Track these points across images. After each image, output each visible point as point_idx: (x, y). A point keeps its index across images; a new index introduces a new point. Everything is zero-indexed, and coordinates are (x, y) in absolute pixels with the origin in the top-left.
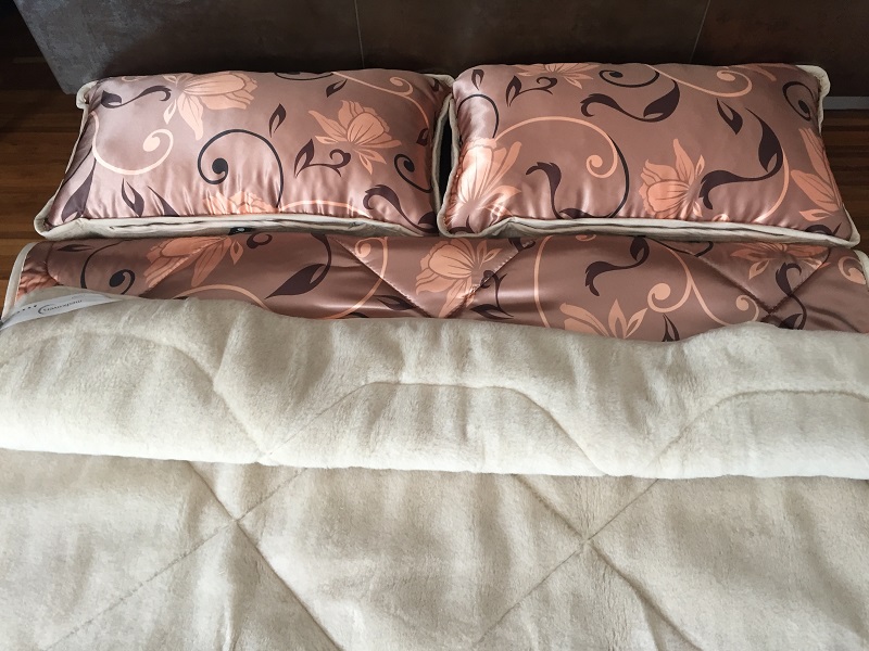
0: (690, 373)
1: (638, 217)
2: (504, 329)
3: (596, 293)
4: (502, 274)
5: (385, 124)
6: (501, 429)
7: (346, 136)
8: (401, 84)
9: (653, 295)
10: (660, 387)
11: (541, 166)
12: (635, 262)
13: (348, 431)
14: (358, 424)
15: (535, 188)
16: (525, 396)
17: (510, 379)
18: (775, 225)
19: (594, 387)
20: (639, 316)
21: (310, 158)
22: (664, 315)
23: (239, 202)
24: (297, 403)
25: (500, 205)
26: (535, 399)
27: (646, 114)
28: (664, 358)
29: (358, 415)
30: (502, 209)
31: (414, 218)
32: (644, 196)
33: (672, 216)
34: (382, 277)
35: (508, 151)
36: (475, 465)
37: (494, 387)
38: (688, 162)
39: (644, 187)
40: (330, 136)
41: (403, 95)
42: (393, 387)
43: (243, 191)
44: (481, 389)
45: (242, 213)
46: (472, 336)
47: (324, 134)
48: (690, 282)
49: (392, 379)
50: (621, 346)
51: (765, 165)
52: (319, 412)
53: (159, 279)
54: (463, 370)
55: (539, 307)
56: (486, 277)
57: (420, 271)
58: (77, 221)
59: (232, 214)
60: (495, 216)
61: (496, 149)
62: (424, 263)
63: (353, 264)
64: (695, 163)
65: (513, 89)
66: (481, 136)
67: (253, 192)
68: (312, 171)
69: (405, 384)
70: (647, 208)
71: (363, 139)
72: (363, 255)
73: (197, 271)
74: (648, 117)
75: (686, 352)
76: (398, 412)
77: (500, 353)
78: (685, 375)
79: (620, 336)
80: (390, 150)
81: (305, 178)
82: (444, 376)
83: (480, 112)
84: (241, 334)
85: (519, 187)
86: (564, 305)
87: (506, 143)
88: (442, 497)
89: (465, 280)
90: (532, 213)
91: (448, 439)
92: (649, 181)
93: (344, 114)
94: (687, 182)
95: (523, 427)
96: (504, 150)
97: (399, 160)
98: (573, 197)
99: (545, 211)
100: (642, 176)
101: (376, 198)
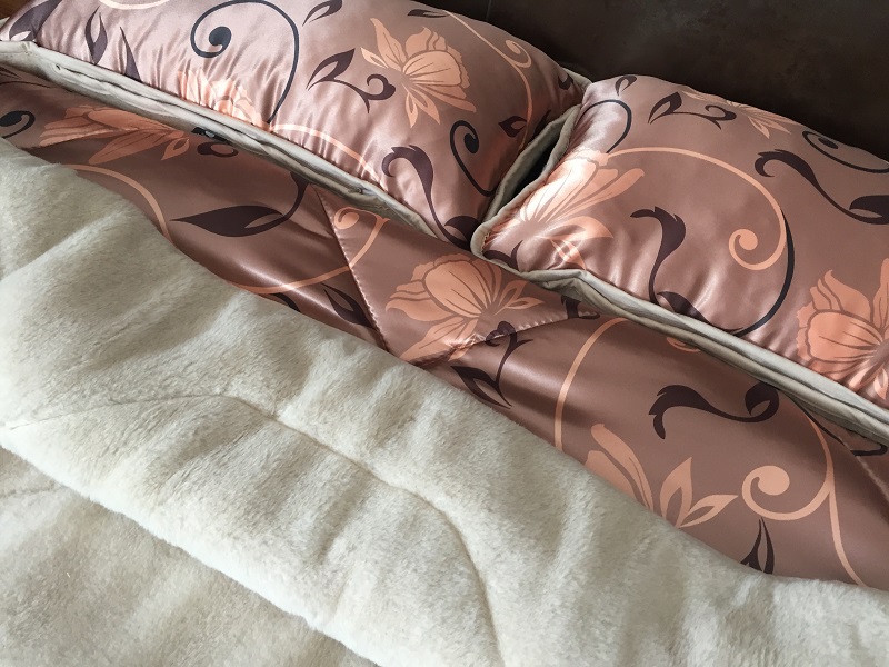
0: (769, 640)
1: (780, 353)
2: (482, 415)
3: (661, 433)
4: (527, 337)
5: (466, 78)
6: (387, 571)
7: (402, 65)
8: (518, 52)
9: (757, 480)
10: (704, 640)
11: (659, 214)
12: (748, 416)
13: (141, 450)
14: (163, 447)
15: (636, 242)
16: (458, 535)
17: (447, 493)
19: (582, 577)
20: (718, 502)
21: (338, 71)
22: (762, 521)
24: (90, 369)
25: (573, 245)
26: (473, 548)
27: (860, 203)
28: (732, 591)
29: (173, 433)
30: (574, 251)
31: (444, 214)
32: (803, 324)
33: (836, 376)
34: (351, 265)
35: (619, 175)
36: (315, 614)
37: (416, 496)
39: (809, 309)
40: (381, 56)
41: (513, 63)
42: (258, 418)
44: (393, 489)
45: (220, 111)
46: (427, 401)
47: (374, 49)
48: (828, 490)
49: (268, 407)
50: (664, 536)
52: (119, 399)
53: (61, 140)
54: (381, 444)
55: (559, 411)
56: (499, 330)
57: (407, 279)
58: (25, 43)
59: (207, 107)
60: (559, 259)
61: (603, 167)
62: (419, 270)
63: (320, 230)
65: (668, 105)
66: (594, 147)
67: (245, 86)
68: (334, 89)
69: (281, 424)
70: (799, 344)
71: (423, 78)
72: (342, 225)
73: (109, 148)
74: (854, 211)
75: (777, 598)
76: (239, 459)
77: (453, 446)
78: (759, 639)
79: (672, 519)
80: (453, 110)
81: (320, 95)
82: (347, 439)
83: (606, 119)
84: (90, 237)
85: (611, 230)
86: (601, 426)
87: (621, 165)
88: (239, 641)
89: (466, 320)
90: (615, 274)
91: (291, 543)
92: (820, 302)
93: (416, 41)
94: (882, 332)
95: (423, 588)
96: (615, 172)
97: (460, 128)
98: (689, 278)
99: (637, 282)
100: (813, 290)
101: (403, 162)
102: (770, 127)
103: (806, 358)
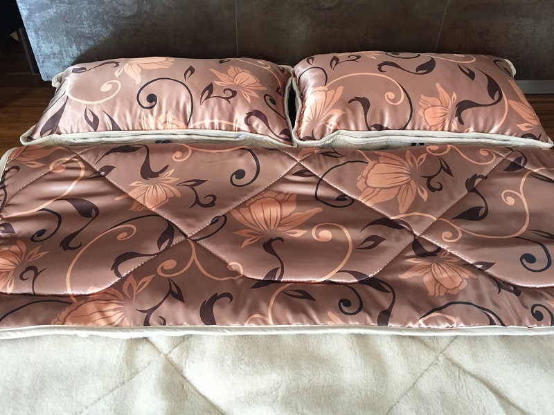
1: (419, 129)
5: (256, 78)
8: (264, 64)
11: (357, 99)
15: (354, 111)
18: (503, 134)
21: (210, 93)
23: (163, 121)
25: (333, 122)
27: (417, 69)
30: (334, 124)
31: (277, 131)
32: (422, 116)
33: (440, 129)
35: (336, 91)
38: (447, 96)
39: (422, 110)
40: (223, 81)
41: (265, 68)
43: (166, 113)
45: (164, 129)
47: (219, 80)
51: (492, 96)
58: (50, 136)
59: (157, 129)
60: (330, 130)
61: (328, 91)
64: (451, 96)
65: (334, 62)
67: (173, 114)
68: (212, 101)
70: (424, 123)
71: (244, 84)
74: (418, 72)
80: (261, 91)
81: (207, 105)
85: (344, 110)
87: (333, 88)
90: (353, 127)
92: (424, 106)
93: (231, 71)
94: (447, 107)
96: (333, 91)
97: (267, 97)
98: (378, 117)
99: (361, 125)
100: (420, 103)
101: (253, 117)
102: (374, 56)
103: (428, 127)
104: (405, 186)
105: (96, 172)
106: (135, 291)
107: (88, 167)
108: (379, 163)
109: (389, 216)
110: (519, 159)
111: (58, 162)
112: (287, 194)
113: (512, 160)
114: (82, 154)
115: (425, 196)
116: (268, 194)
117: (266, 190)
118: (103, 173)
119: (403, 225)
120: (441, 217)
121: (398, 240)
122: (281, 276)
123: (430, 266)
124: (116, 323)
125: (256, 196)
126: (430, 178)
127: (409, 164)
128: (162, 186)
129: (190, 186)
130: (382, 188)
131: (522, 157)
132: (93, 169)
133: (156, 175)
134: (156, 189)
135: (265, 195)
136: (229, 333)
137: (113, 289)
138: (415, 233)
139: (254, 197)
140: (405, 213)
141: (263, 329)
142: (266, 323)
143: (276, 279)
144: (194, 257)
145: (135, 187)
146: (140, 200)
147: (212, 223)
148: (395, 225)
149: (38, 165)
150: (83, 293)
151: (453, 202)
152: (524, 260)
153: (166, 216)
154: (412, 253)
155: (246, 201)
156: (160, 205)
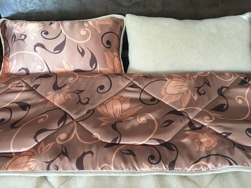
104: (186, 93)
105: (31, 88)
106: (43, 151)
107: (27, 85)
108: (172, 80)
109: (177, 109)
110: (246, 78)
111: (13, 84)
112: (125, 97)
113: (242, 78)
114: (25, 79)
115: (196, 98)
116: (116, 97)
117: (115, 95)
118: (34, 88)
119: (184, 114)
120: (204, 109)
121: (181, 121)
122: (120, 141)
123: (198, 135)
124: (33, 169)
125: (110, 98)
126: (199, 88)
127: (188, 81)
128: (63, 93)
129: (77, 93)
130: (174, 94)
131: (247, 77)
132: (30, 86)
133: (60, 88)
134: (60, 95)
135: (114, 98)
136: (90, 175)
137: (33, 149)
138: (190, 117)
139: (108, 99)
140: (185, 107)
141: (108, 173)
142: (110, 169)
143: (117, 143)
144: (75, 131)
145: (50, 94)
146: (52, 101)
147: (87, 113)
148: (180, 114)
149: (3, 85)
150: (19, 151)
151: (211, 101)
152: (247, 132)
153: (64, 109)
154: (188, 128)
155: (105, 101)
156: (61, 103)
